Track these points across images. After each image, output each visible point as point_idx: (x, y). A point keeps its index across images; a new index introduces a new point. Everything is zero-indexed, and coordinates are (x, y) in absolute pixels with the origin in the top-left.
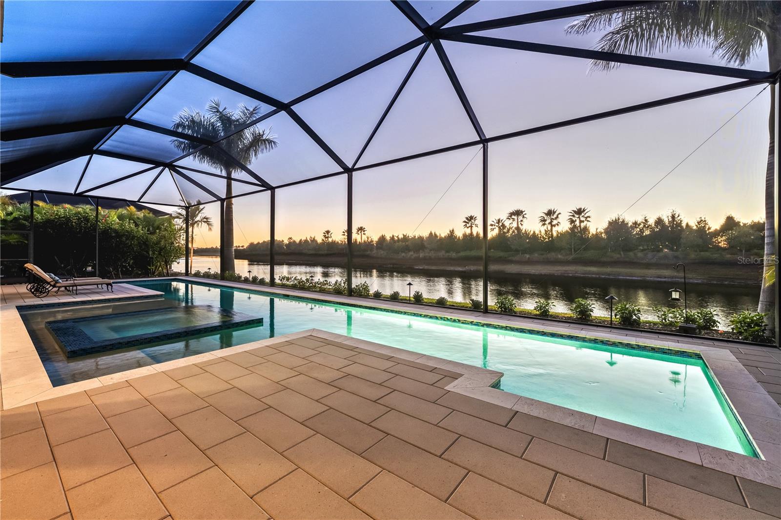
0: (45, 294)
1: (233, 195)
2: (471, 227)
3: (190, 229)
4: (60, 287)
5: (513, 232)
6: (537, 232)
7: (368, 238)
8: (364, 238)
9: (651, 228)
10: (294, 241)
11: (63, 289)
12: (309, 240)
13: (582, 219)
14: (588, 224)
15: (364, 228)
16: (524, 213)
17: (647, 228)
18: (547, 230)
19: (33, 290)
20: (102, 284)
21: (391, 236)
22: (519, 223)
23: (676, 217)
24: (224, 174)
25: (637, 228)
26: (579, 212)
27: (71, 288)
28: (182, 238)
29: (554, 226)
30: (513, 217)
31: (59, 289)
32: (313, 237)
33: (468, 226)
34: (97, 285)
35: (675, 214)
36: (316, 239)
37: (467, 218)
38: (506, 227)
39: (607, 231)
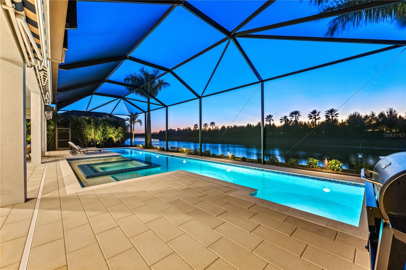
0: (76, 154)
1: (151, 110)
2: (270, 121)
3: (132, 126)
4: (81, 151)
5: (293, 123)
6: (307, 123)
7: (216, 128)
8: (214, 127)
9: (376, 119)
10: (180, 130)
11: (82, 152)
12: (187, 129)
13: (333, 115)
14: (337, 118)
15: (214, 123)
16: (299, 113)
17: (374, 119)
18: (312, 121)
19: (72, 153)
20: (97, 150)
21: (228, 126)
22: (297, 118)
23: (393, 112)
24: (147, 101)
25: (368, 119)
26: (332, 111)
27: (85, 152)
28: (129, 130)
29: (317, 119)
30: (293, 115)
31: (81, 152)
32: (189, 127)
33: (268, 120)
34: (95, 150)
35: (392, 111)
36: (191, 128)
37: (267, 116)
38: (289, 120)
39: (348, 121)
